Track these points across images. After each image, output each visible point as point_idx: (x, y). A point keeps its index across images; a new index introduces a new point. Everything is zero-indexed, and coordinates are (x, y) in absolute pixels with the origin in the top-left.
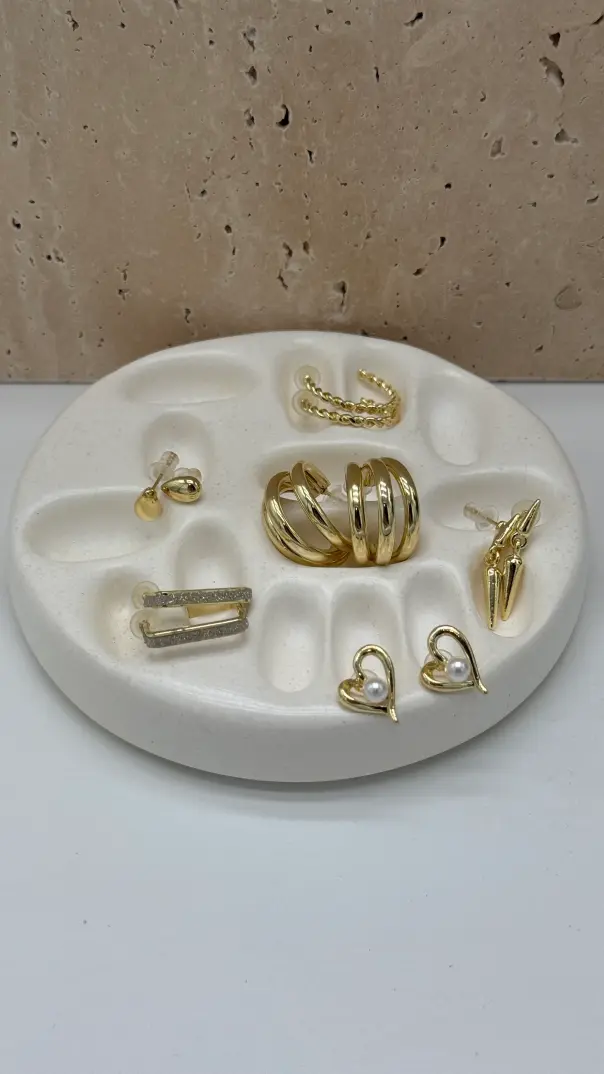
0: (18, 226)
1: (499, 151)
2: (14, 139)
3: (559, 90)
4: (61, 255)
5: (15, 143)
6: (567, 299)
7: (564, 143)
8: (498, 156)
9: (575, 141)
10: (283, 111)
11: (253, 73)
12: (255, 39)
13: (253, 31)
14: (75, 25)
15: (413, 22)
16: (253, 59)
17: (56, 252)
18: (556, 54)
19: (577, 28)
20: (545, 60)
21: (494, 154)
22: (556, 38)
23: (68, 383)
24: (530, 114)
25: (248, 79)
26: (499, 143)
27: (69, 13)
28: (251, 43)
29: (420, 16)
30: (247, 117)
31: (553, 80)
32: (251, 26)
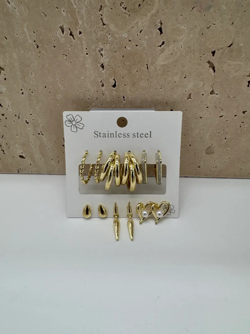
0: (28, 123)
1: (190, 98)
2: (22, 92)
3: (213, 74)
4: (43, 133)
5: (23, 93)
6: (209, 151)
7: (213, 95)
8: (190, 99)
9: (217, 94)
10: (114, 81)
11: (102, 66)
12: (103, 52)
13: (102, 49)
14: (38, 47)
15: (160, 46)
16: (103, 60)
17: (41, 132)
18: (213, 60)
19: (222, 49)
20: (209, 62)
21: (188, 99)
22: (213, 53)
23: (50, 174)
24: (202, 83)
25: (101, 69)
26: (190, 95)
27: (35, 41)
28: (102, 54)
29: (163, 43)
30: (101, 84)
31: (211, 70)
32: (102, 47)
